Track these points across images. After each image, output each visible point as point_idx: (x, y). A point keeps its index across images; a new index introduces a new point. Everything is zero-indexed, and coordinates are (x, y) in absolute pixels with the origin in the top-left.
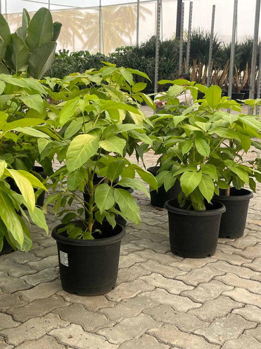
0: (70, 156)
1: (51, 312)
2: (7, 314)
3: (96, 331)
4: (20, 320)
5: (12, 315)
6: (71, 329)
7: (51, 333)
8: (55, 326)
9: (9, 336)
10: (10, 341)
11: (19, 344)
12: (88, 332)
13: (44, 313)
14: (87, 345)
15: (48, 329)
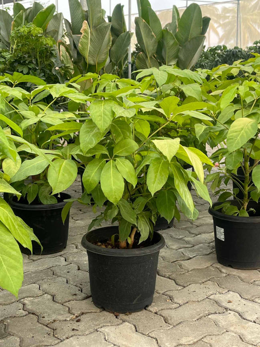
0: (231, 138)
1: (209, 280)
2: (169, 278)
3: (253, 299)
4: (182, 284)
5: (174, 280)
6: (229, 296)
7: (211, 297)
8: (215, 292)
9: (174, 297)
10: (176, 300)
11: (184, 304)
12: (246, 299)
13: (203, 281)
14: (245, 310)
15: (208, 294)
